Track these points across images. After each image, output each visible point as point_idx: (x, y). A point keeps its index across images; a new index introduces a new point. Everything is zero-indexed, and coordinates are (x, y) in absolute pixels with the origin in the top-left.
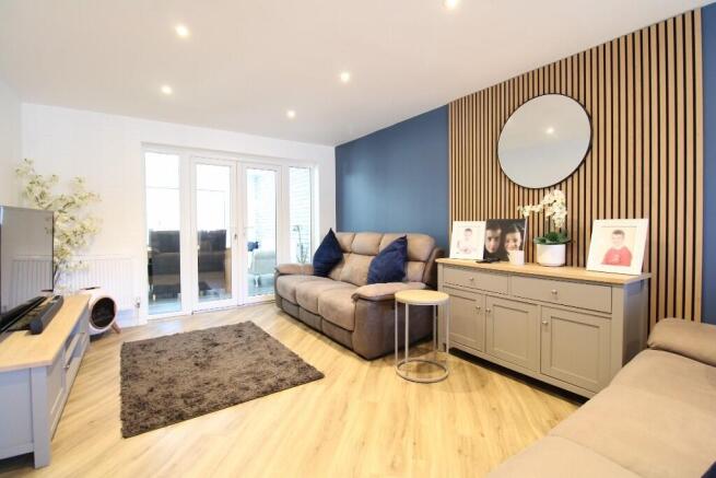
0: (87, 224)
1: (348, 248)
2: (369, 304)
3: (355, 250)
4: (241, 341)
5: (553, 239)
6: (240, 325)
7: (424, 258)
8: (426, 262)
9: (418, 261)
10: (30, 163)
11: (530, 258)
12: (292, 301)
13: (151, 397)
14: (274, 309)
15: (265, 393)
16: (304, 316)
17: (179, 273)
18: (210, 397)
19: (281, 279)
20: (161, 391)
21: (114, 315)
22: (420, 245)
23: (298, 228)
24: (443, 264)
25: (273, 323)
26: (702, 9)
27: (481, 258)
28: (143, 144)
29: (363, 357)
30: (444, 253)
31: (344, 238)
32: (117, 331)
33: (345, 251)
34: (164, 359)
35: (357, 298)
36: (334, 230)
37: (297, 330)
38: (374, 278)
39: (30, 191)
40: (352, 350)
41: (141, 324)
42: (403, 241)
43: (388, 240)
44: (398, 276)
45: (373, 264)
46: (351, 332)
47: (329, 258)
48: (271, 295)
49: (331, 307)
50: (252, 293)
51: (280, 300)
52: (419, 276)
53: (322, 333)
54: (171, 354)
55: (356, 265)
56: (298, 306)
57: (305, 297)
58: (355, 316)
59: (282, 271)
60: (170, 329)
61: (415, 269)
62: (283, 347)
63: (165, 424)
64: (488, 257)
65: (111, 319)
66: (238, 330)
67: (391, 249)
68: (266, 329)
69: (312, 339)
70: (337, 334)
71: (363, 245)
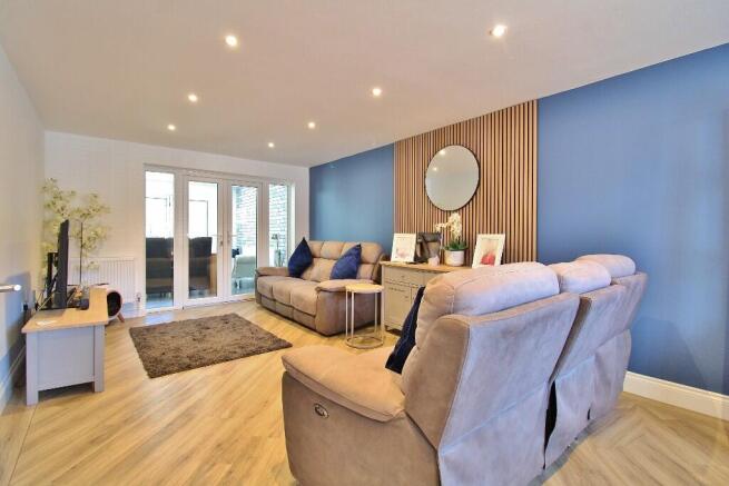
0: (99, 230)
1: (317, 254)
2: (327, 294)
3: (324, 255)
4: (227, 326)
5: (455, 247)
6: (226, 316)
7: (373, 261)
8: (374, 264)
9: (368, 263)
10: (55, 181)
11: (442, 261)
12: (269, 296)
13: (163, 357)
14: (255, 305)
15: (248, 355)
16: (279, 308)
17: (172, 276)
18: (208, 357)
19: (260, 279)
20: (170, 355)
21: (120, 307)
22: (370, 251)
23: (276, 237)
24: (386, 266)
25: (254, 315)
26: (538, 101)
27: (412, 260)
28: (145, 164)
29: (323, 335)
30: (388, 258)
31: (314, 246)
32: (122, 320)
33: (314, 257)
34: (167, 337)
35: (320, 290)
36: (307, 239)
37: (273, 319)
38: (335, 276)
39: (54, 204)
40: (314, 330)
41: (140, 315)
42: (358, 248)
43: (348, 247)
44: (352, 274)
45: (335, 267)
46: (314, 316)
47: (301, 262)
48: (252, 294)
49: (300, 298)
50: (235, 292)
51: (260, 297)
52: (369, 275)
53: (293, 320)
54: (172, 334)
55: (322, 267)
56: (275, 300)
57: (281, 293)
58: (317, 304)
59: (262, 273)
60: (167, 319)
61: (365, 270)
62: (261, 329)
63: (178, 371)
64: (417, 260)
65: (118, 310)
66: (225, 319)
67: (349, 254)
68: (248, 318)
69: (285, 324)
70: (305, 319)
71: (329, 251)
